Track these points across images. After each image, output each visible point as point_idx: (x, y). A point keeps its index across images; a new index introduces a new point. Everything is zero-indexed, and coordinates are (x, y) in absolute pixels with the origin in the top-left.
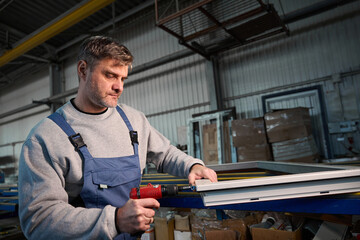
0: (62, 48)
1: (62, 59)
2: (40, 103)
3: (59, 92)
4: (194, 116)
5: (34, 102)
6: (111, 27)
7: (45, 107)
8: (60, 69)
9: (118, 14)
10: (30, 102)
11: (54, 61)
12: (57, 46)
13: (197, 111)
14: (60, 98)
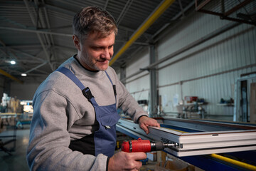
0: (156, 34)
1: (155, 41)
2: (144, 70)
3: (154, 62)
4: (242, 75)
5: (141, 69)
6: (181, 16)
7: (146, 72)
8: (154, 48)
9: (184, 7)
10: (138, 70)
11: (151, 44)
12: (153, 34)
13: (245, 71)
14: (155, 65)
